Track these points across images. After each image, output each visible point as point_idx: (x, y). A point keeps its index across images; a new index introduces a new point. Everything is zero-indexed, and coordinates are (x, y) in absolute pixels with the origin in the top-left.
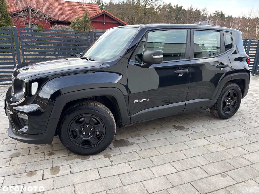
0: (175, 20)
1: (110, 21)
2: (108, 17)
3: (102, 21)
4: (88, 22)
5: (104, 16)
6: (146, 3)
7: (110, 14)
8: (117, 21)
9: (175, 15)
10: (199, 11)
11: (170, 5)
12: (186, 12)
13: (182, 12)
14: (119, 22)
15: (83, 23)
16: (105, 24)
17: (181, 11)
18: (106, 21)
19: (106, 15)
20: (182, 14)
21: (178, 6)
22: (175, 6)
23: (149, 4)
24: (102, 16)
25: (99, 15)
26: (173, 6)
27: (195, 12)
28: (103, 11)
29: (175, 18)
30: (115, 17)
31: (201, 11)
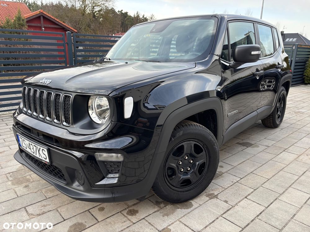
0: (121, 28)
1: (50, 26)
2: (46, 19)
3: (39, 25)
4: (23, 25)
5: (42, 18)
6: (95, 5)
7: (50, 16)
8: (61, 26)
9: (121, 22)
10: (146, 18)
11: (113, 10)
12: (132, 19)
13: (129, 19)
14: (64, 27)
15: (17, 26)
16: (43, 29)
17: (127, 17)
18: (45, 26)
19: (44, 18)
20: (128, 22)
21: (123, 12)
22: (119, 12)
23: (98, 6)
24: (38, 18)
25: (34, 17)
26: (117, 11)
27: (143, 19)
28: (40, 12)
29: (121, 26)
30: (57, 20)
31: (149, 18)
